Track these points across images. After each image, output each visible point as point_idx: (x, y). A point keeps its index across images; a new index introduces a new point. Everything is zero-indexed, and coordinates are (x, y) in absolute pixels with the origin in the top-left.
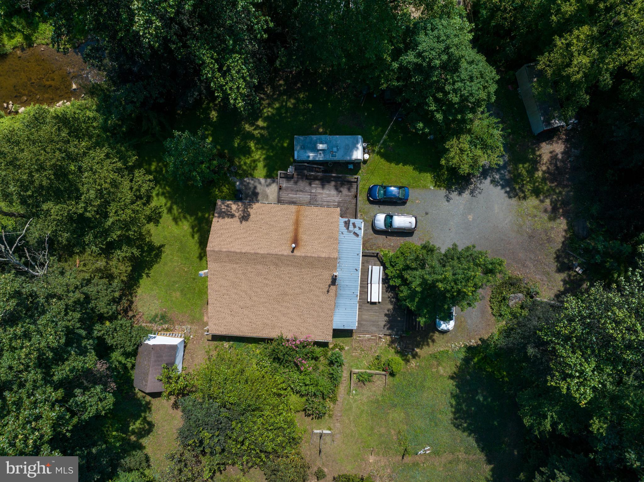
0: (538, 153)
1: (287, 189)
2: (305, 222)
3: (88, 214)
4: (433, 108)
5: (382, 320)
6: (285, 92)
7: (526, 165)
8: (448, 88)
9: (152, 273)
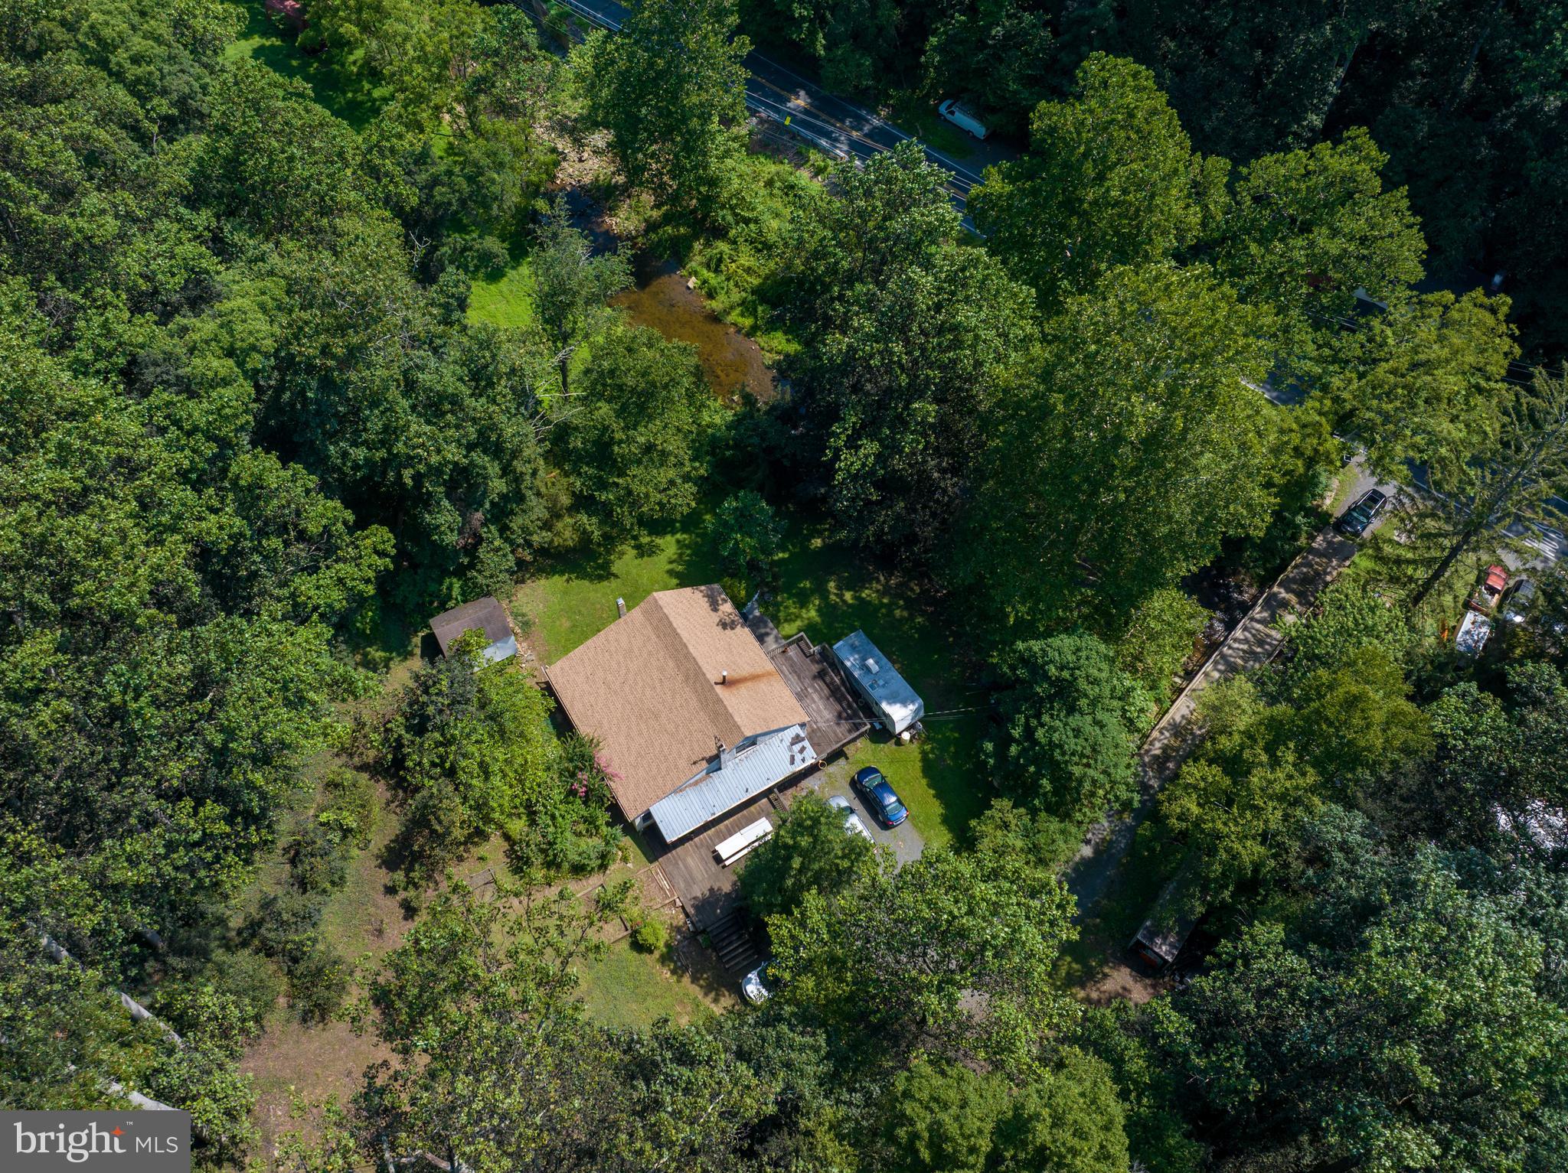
0: (1106, 970)
1: (790, 659)
2: (762, 686)
3: (616, 449)
4: (1016, 733)
5: (699, 891)
6: (907, 600)
7: (1075, 966)
8: (1046, 718)
9: (575, 583)
